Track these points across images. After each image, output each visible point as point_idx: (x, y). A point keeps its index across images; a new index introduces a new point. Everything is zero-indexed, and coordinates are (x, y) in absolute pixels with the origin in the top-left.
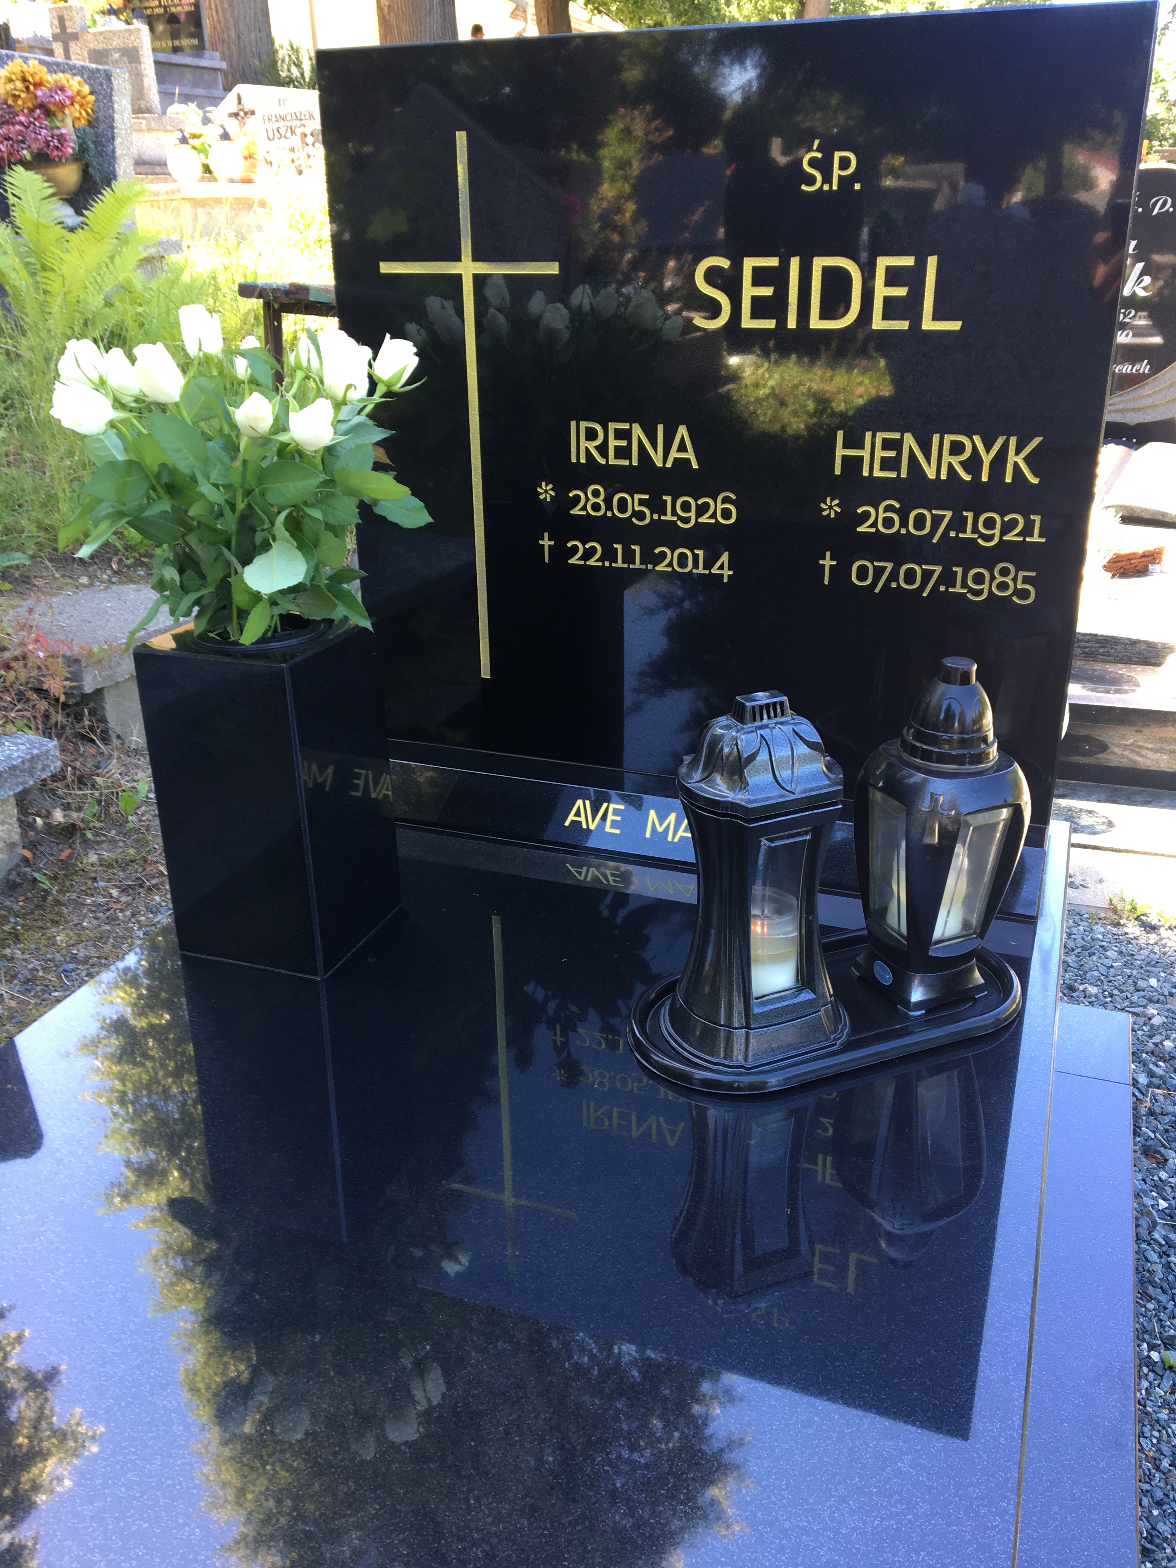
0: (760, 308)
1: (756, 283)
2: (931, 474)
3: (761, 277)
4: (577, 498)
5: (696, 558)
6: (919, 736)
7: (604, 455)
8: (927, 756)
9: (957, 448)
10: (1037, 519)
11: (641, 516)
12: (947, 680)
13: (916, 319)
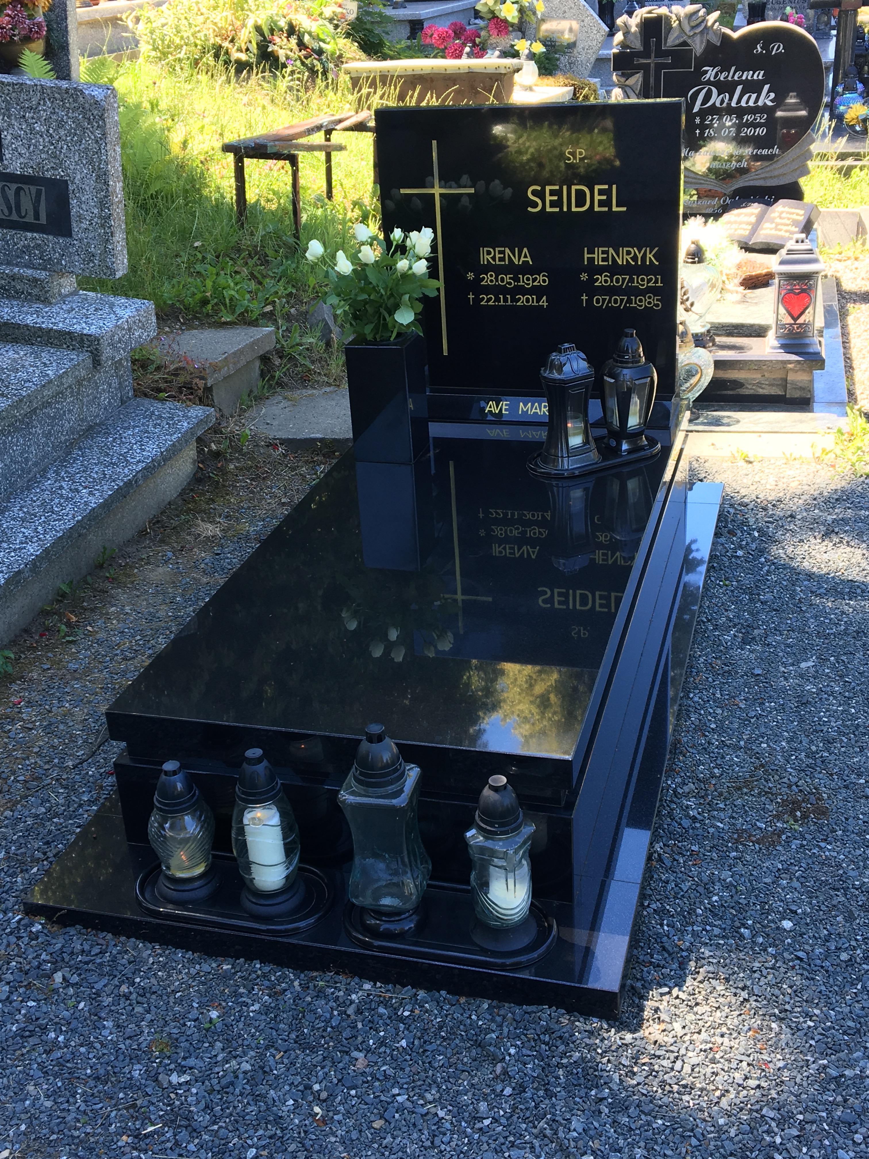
0: (553, 204)
1: (551, 195)
2: (620, 263)
3: (552, 193)
4: (484, 278)
5: (533, 299)
6: (619, 356)
7: (494, 260)
8: (621, 362)
9: (628, 253)
10: (659, 277)
11: (510, 284)
12: (626, 337)
13: (610, 207)
